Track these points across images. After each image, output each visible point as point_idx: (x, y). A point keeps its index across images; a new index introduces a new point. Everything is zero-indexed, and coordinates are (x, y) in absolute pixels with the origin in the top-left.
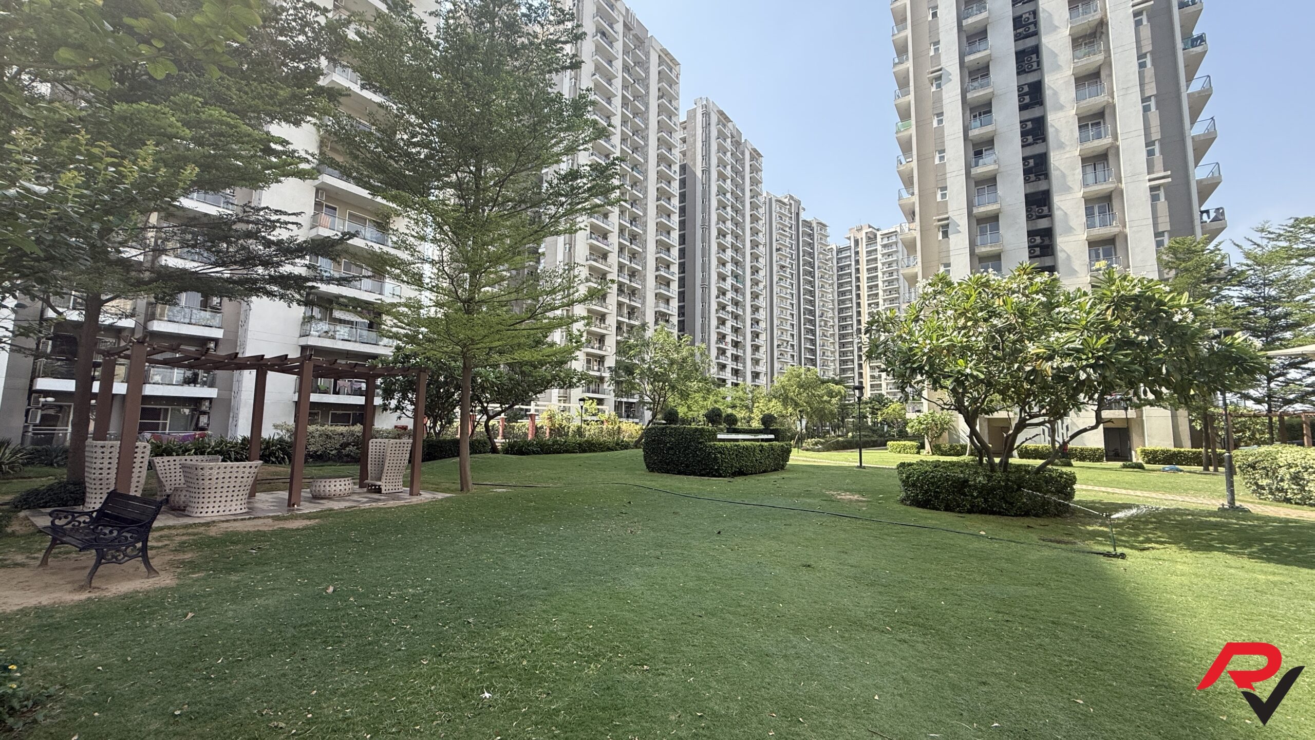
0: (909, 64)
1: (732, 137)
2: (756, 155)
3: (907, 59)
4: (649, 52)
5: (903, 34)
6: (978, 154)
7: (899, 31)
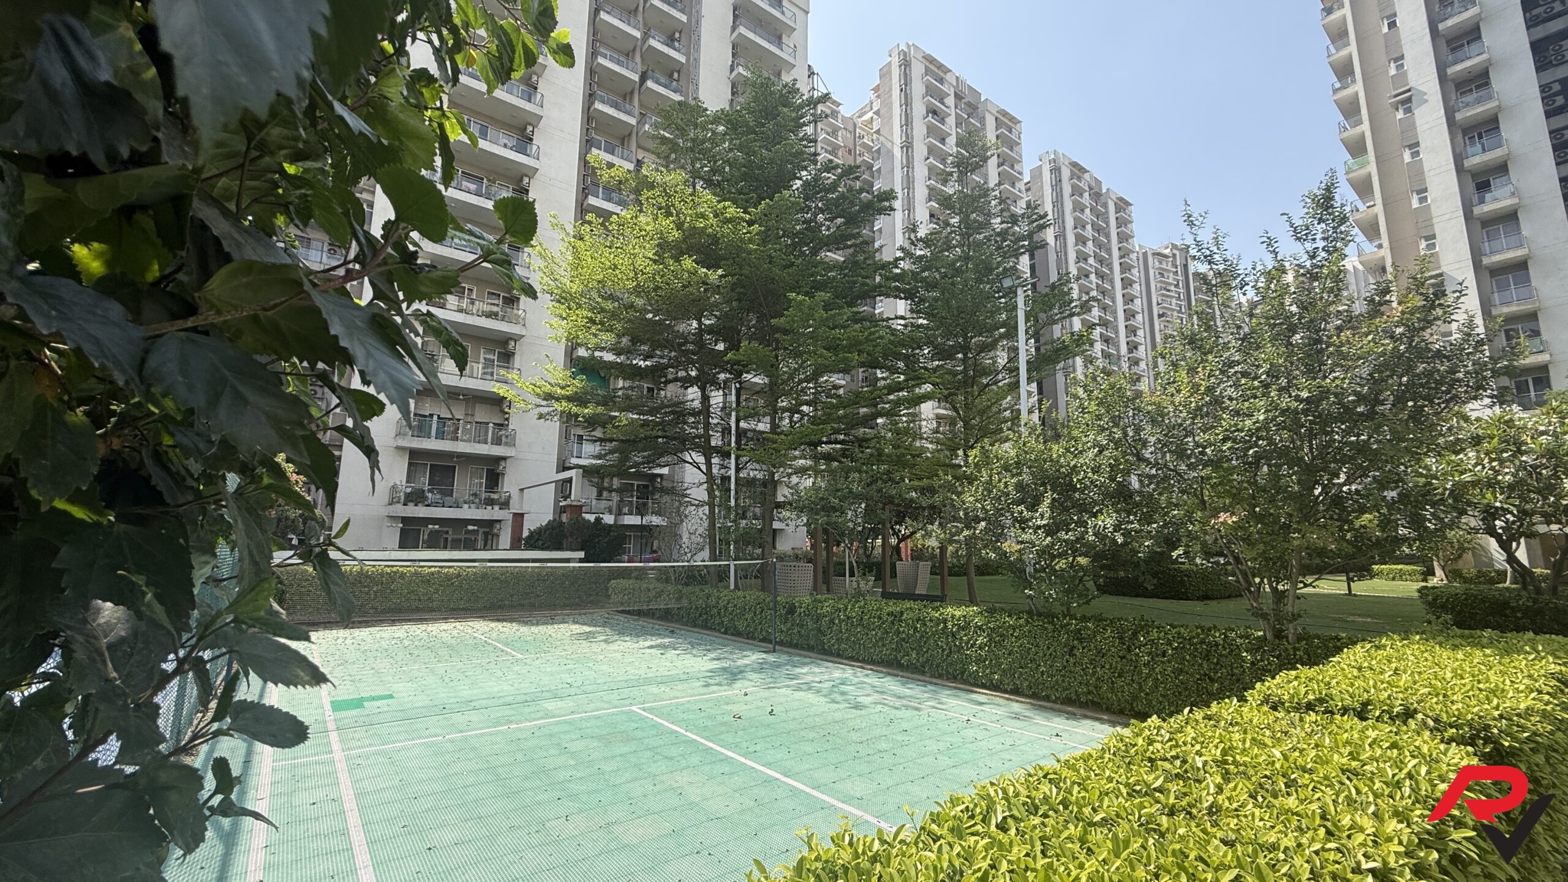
0: (1358, 87)
1: (1090, 188)
2: (1123, 205)
3: (1354, 81)
4: (984, 118)
5: (1344, 52)
6: (1483, 186)
7: (1338, 50)
